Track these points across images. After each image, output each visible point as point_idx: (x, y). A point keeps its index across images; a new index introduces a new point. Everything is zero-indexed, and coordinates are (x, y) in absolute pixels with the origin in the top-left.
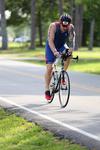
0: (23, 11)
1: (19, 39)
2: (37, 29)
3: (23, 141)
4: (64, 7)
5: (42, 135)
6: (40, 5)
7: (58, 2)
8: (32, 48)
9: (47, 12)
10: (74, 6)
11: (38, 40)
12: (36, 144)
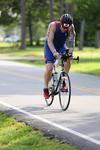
0: (13, 11)
1: (9, 39)
2: (28, 28)
3: (13, 141)
4: (55, 7)
5: (33, 135)
6: (30, 4)
7: (48, 2)
8: (22, 48)
9: (37, 12)
10: (64, 6)
11: (28, 40)
12: (26, 144)
